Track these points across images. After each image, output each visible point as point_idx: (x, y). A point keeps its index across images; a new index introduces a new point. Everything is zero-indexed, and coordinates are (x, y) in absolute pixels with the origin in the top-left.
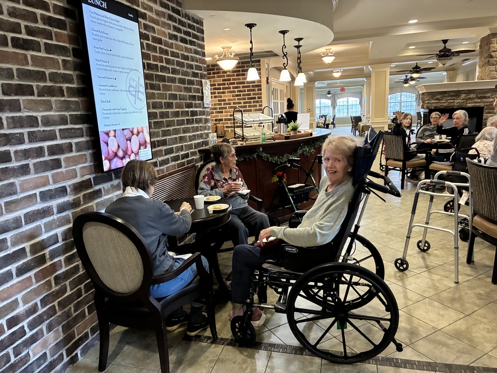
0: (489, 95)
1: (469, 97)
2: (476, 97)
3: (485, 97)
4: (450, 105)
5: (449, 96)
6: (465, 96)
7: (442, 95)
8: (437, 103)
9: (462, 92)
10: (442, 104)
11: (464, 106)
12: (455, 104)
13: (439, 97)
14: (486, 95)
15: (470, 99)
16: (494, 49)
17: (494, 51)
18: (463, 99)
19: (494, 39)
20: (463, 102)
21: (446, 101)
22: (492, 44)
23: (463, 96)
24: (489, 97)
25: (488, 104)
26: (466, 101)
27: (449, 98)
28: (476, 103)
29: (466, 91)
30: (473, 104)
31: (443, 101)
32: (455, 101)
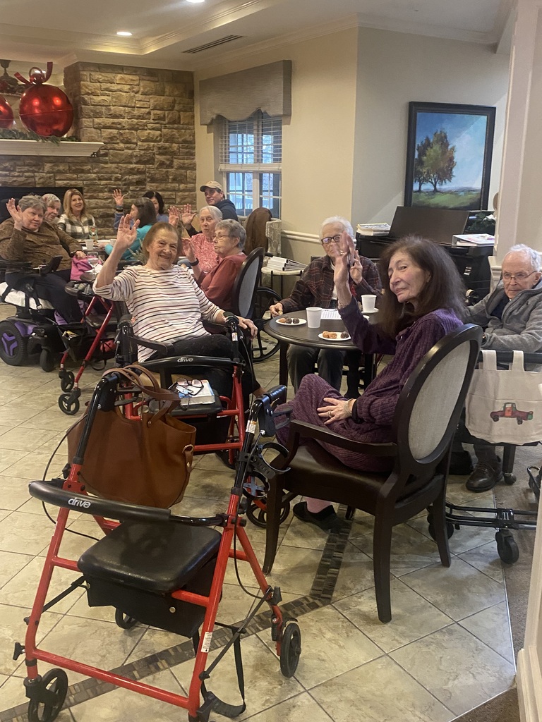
0: (89, 167)
1: (56, 168)
2: (69, 169)
3: (83, 171)
4: (29, 181)
5: (24, 165)
6: (51, 167)
7: (12, 163)
8: (6, 175)
9: (46, 159)
10: (15, 179)
11: (52, 185)
12: (37, 179)
13: (7, 164)
14: (84, 168)
15: (59, 172)
16: (87, 90)
17: (88, 94)
18: (48, 173)
19: (85, 73)
20: (50, 178)
21: (21, 174)
22: (84, 81)
23: (48, 166)
24: (88, 172)
25: (89, 182)
26: (55, 176)
27: (26, 168)
28: (70, 179)
29: (51, 159)
30: (65, 182)
31: (17, 174)
32: (36, 174)
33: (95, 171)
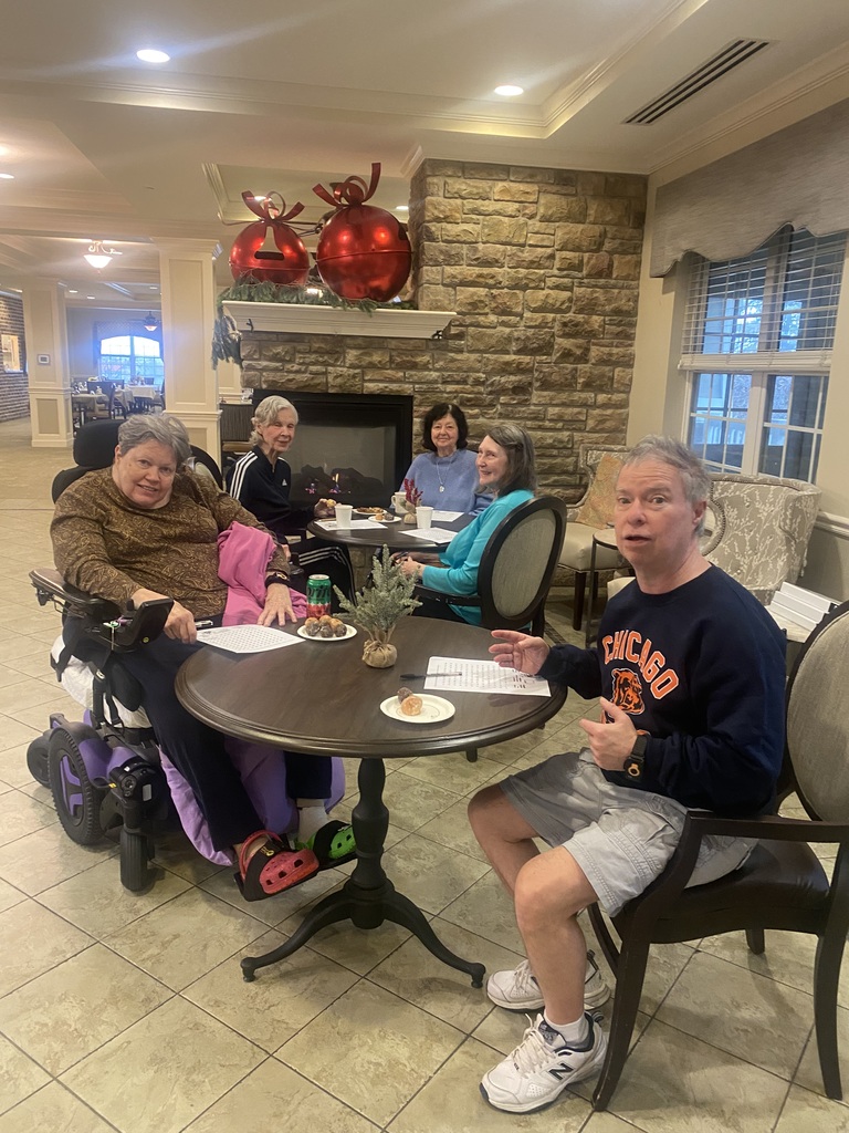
0: (426, 358)
1: (368, 359)
2: (391, 361)
3: (414, 366)
4: (316, 381)
5: (310, 352)
6: (358, 358)
7: (288, 347)
8: (276, 370)
9: (349, 341)
10: (291, 376)
11: (356, 389)
12: (330, 379)
13: (279, 349)
14: (418, 359)
15: (372, 366)
16: (436, 213)
17: (438, 220)
18: (352, 366)
19: (435, 180)
20: (354, 377)
21: (303, 368)
22: (432, 195)
23: (351, 356)
24: (425, 367)
25: (425, 386)
26: (363, 374)
27: (313, 357)
28: (392, 381)
29: (360, 341)
30: (381, 385)
31: (296, 367)
32: (330, 368)
33: (437, 366)
